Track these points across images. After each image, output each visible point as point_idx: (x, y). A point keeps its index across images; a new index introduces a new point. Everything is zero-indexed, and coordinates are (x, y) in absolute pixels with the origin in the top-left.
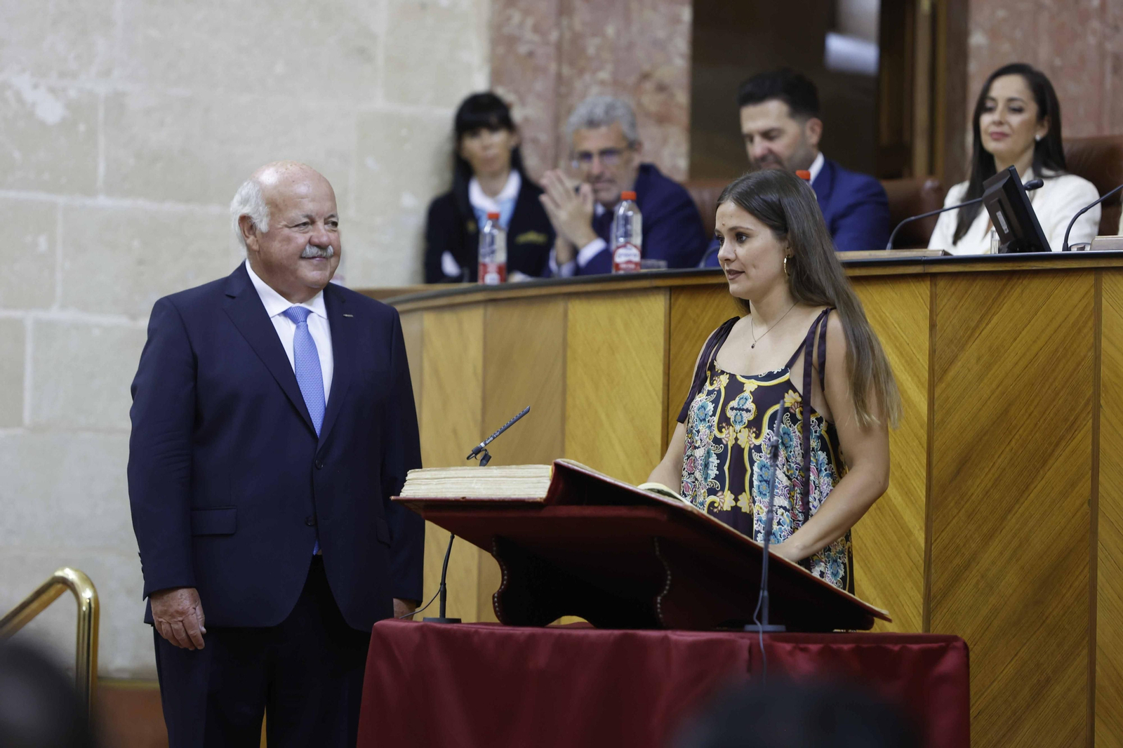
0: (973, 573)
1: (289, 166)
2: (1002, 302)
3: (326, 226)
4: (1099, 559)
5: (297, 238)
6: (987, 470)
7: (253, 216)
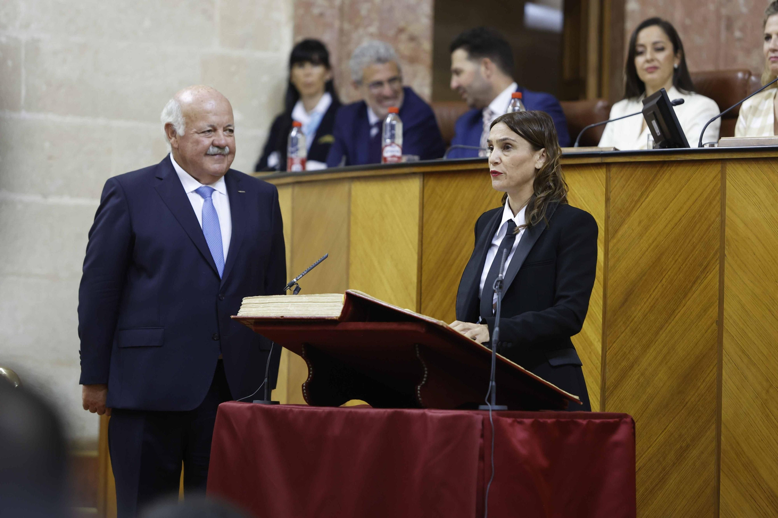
0: (635, 372)
1: (200, 90)
2: (656, 183)
3: (225, 133)
4: (723, 361)
5: (203, 141)
6: (645, 300)
7: (174, 124)
